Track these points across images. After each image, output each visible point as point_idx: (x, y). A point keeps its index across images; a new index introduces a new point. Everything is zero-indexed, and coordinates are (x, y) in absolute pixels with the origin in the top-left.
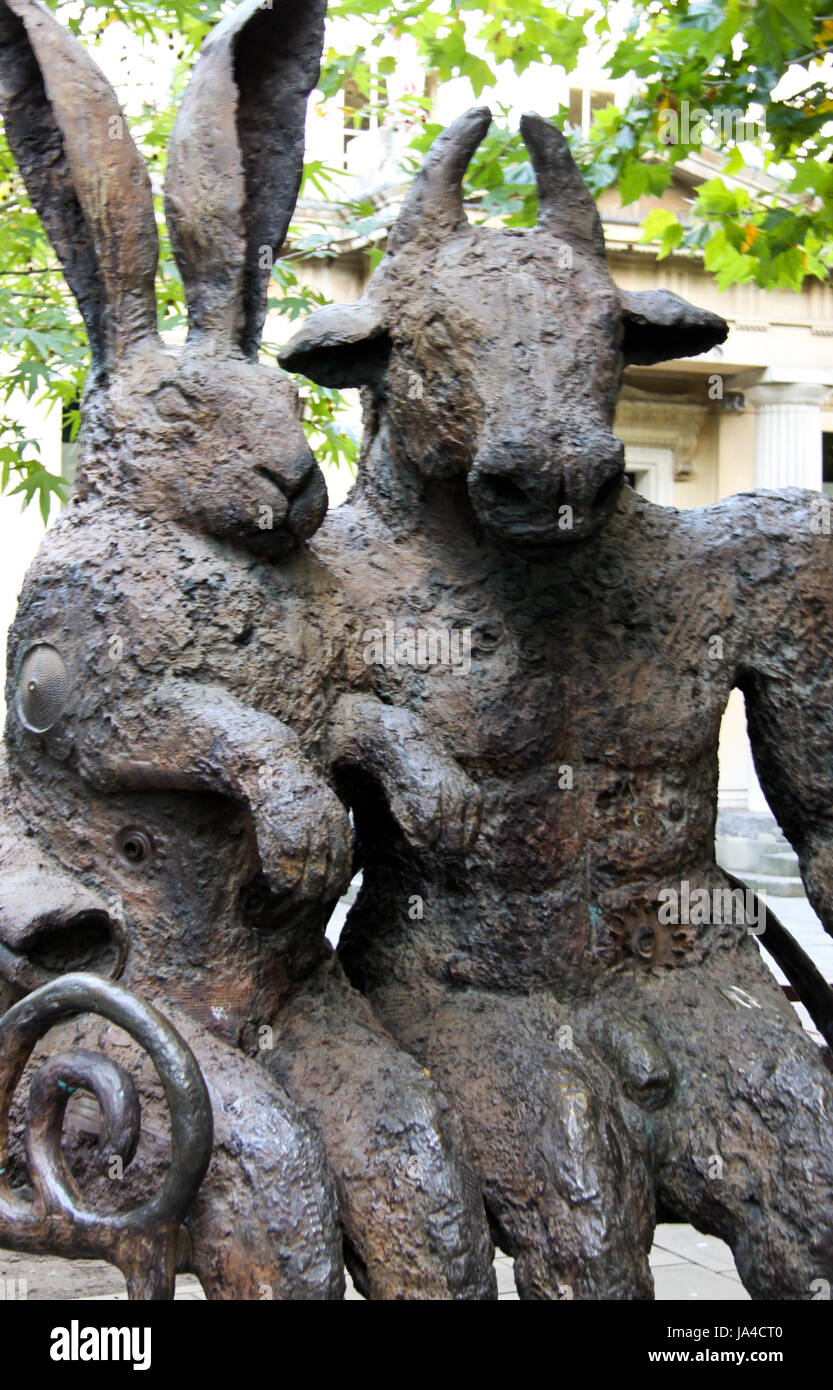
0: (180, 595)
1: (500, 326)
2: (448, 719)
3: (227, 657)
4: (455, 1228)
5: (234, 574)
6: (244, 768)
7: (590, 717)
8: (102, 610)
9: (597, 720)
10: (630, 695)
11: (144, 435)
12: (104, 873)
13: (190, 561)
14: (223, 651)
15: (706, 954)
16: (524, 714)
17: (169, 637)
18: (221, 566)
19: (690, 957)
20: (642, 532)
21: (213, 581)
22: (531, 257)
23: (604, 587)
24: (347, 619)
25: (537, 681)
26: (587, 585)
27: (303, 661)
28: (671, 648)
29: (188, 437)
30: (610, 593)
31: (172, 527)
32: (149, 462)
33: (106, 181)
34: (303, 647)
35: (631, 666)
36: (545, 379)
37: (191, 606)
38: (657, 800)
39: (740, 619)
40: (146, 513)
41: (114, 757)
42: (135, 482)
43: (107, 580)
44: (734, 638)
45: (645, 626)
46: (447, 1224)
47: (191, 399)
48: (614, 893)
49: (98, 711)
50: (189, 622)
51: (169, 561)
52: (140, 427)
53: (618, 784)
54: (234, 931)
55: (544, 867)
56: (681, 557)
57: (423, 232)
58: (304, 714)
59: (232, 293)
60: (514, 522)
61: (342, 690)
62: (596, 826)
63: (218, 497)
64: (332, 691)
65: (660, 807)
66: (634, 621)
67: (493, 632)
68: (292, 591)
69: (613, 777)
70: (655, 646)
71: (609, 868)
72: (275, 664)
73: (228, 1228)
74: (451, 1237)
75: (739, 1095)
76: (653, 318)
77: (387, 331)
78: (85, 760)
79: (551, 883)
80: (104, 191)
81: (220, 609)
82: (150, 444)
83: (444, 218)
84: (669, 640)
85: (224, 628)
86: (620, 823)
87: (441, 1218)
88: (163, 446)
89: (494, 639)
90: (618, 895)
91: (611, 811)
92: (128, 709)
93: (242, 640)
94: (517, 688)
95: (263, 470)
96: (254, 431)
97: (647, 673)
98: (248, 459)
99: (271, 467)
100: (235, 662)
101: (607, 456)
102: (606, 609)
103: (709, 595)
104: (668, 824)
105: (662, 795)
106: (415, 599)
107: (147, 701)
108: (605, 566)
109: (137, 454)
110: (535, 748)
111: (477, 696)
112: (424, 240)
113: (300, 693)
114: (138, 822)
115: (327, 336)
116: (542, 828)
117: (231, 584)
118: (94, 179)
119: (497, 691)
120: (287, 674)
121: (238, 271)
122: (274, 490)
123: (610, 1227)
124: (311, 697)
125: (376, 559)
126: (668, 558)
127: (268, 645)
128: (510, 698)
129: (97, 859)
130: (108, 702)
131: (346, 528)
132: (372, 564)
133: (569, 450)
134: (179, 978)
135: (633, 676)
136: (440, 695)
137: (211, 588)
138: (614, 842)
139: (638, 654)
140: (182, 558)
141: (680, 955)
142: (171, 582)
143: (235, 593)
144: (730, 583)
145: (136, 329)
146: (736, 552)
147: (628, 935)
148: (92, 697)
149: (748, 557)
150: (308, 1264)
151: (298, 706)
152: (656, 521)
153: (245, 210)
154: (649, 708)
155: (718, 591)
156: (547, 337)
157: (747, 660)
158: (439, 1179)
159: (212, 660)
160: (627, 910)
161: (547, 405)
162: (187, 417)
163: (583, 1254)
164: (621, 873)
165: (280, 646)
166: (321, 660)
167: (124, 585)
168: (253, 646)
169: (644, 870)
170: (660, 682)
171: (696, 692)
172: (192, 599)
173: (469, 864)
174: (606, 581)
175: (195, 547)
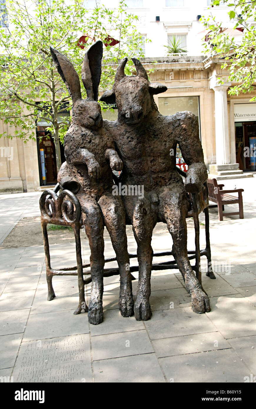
0: (81, 136)
1: (124, 92)
2: (126, 151)
3: (87, 145)
4: (116, 222)
5: (88, 132)
6: (86, 160)
7: (148, 150)
8: (71, 139)
9: (149, 150)
10: (154, 146)
12: (76, 176)
13: (83, 131)
14: (87, 144)
15: (169, 184)
16: (137, 150)
17: (79, 143)
18: (87, 132)
19: (167, 184)
20: (159, 120)
21: (85, 134)
22: (132, 80)
23: (151, 130)
24: (108, 138)
25: (139, 145)
26: (148, 129)
27: (99, 145)
28: (161, 138)
29: (82, 113)
30: (152, 130)
31: (81, 127)
34: (99, 142)
35: (154, 141)
36: (130, 99)
37: (82, 138)
38: (160, 161)
39: (173, 133)
40: (78, 125)
41: (74, 160)
42: (76, 120)
43: (72, 135)
44: (173, 136)
45: (157, 135)
46: (115, 222)
47: (82, 108)
48: (154, 175)
49: (72, 154)
50: (82, 140)
51: (80, 131)
52: (76, 112)
53: (153, 159)
54: (94, 183)
55: (142, 172)
56: (165, 124)
57: (118, 78)
58: (99, 152)
59: (91, 91)
60: (127, 122)
61: (107, 148)
62: (150, 166)
63: (85, 122)
64: (105, 148)
65: (160, 162)
66: (155, 134)
67: (133, 138)
68: (98, 134)
69: (152, 158)
70: (159, 138)
71: (153, 172)
72: (94, 145)
74: (115, 223)
75: (166, 203)
76: (154, 87)
77: (114, 94)
78: (71, 160)
79: (144, 174)
80: (69, 78)
81: (86, 138)
82: (77, 115)
83: (121, 76)
84: (161, 137)
85: (87, 141)
86: (154, 165)
87: (114, 221)
88: (79, 115)
89: (133, 139)
90: (154, 176)
91: (152, 163)
92: (75, 153)
93: (90, 142)
94: (136, 146)
95: (90, 117)
96: (89, 112)
97: (157, 142)
98: (89, 116)
99: (92, 117)
100: (88, 145)
101: (138, 110)
102: (151, 133)
103: (168, 129)
104: (162, 165)
105: (161, 160)
106: (123, 134)
107: (77, 152)
108: (152, 126)
109: (76, 116)
110: (139, 155)
111: (130, 148)
112: (118, 79)
113: (99, 149)
114: (79, 169)
115: (105, 96)
116: (141, 166)
117: (88, 134)
118: (67, 77)
119: (133, 147)
120: (96, 147)
121: (92, 87)
122: (92, 120)
124: (101, 149)
125: (118, 128)
126: (162, 124)
127: (94, 143)
128: (135, 148)
129: (76, 174)
130: (73, 152)
131: (114, 124)
132: (117, 129)
133: (132, 110)
134: (87, 190)
135: (154, 143)
136: (125, 148)
137: (85, 135)
138: (153, 168)
139: (155, 140)
140: (82, 131)
141: (166, 184)
142: (80, 135)
143: (89, 135)
144: (172, 127)
145: (77, 98)
146: (173, 122)
147: (157, 181)
148: (71, 152)
149: (175, 123)
150: (94, 227)
151: (98, 151)
152: (162, 118)
153: (92, 78)
154: (157, 147)
155: (170, 129)
156: (131, 93)
157: (175, 139)
158: (114, 216)
159: (85, 145)
160: (156, 178)
161: (130, 103)
164: (155, 172)
165: (96, 143)
166: (102, 144)
167: (74, 136)
168: (91, 143)
169: (158, 172)
170: (159, 143)
171: (165, 145)
172: (83, 137)
173: (132, 172)
174: (151, 129)
175: (83, 129)
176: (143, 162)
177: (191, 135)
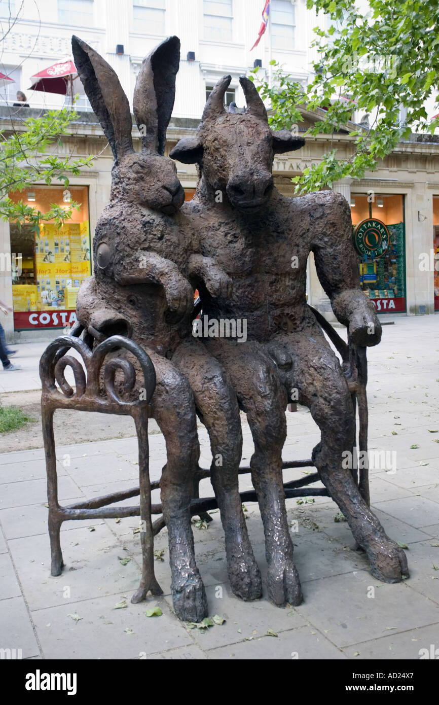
0: (141, 226)
1: (235, 141)
2: (224, 261)
3: (156, 244)
4: (227, 403)
5: (156, 218)
6: (161, 275)
7: (267, 260)
8: (119, 231)
9: (268, 261)
10: (278, 253)
11: (129, 179)
12: (124, 309)
13: (144, 216)
14: (155, 242)
15: (303, 328)
16: (247, 259)
17: (139, 238)
18: (153, 217)
19: (298, 329)
20: (281, 205)
21: (151, 221)
22: (244, 120)
23: (270, 221)
24: (192, 232)
25: (250, 250)
26: (265, 221)
27: (179, 244)
28: (290, 239)
29: (142, 179)
30: (272, 223)
31: (139, 206)
32: (131, 187)
33: (114, 102)
34: (179, 240)
35: (279, 244)
36: (248, 156)
37: (145, 229)
38: (287, 284)
39: (311, 230)
40: (131, 202)
41: (124, 274)
42: (127, 193)
43: (120, 223)
44: (309, 235)
45: (283, 233)
46: (225, 403)
47: (142, 167)
48: (275, 311)
49: (119, 261)
50: (144, 234)
51: (137, 216)
52: (128, 176)
53: (276, 279)
54: (163, 325)
55: (254, 304)
56: (293, 212)
57: (211, 114)
58: (180, 260)
59: (155, 136)
60: (240, 200)
61: (191, 253)
62: (269, 291)
63: (151, 195)
64: (188, 253)
65: (288, 286)
66: (279, 231)
67: (237, 235)
68: (175, 224)
69: (274, 277)
70: (285, 238)
71: (274, 304)
72: (171, 245)
73: (161, 405)
74: (226, 406)
75: (311, 366)
77: (202, 145)
78: (116, 276)
79: (256, 309)
80: (114, 105)
81: (153, 229)
82: (131, 181)
83: (217, 110)
84: (290, 236)
85: (155, 235)
86: (276, 291)
87: (223, 401)
88: (135, 182)
89: (237, 237)
90: (277, 312)
91: (273, 287)
92: (128, 260)
93: (161, 238)
94: (245, 252)
95: (164, 187)
96: (161, 176)
97: (284, 246)
98: (160, 184)
99: (167, 186)
100: (159, 245)
102: (271, 228)
103: (301, 223)
104: (291, 291)
105: (289, 282)
106: (214, 227)
107: (133, 257)
108: (270, 215)
109: (127, 185)
110: (250, 269)
111: (232, 255)
112: (212, 117)
113: (178, 254)
114: (133, 294)
115: (183, 148)
116: (253, 293)
117: (157, 222)
118: (111, 102)
119: (238, 253)
120: (174, 248)
121: (156, 129)
122: (168, 193)
123: (272, 402)
124: (182, 255)
125: (202, 215)
126: (289, 212)
127: (168, 240)
128: (243, 255)
129: (122, 305)
130: (122, 258)
131: (192, 207)
132: (200, 217)
133: (255, 177)
134: (147, 338)
135: (279, 247)
136: (222, 255)
137: (150, 223)
138: (275, 296)
139: (280, 241)
140: (142, 215)
141: (295, 329)
142: (139, 222)
143: (158, 225)
144: (308, 219)
145: (126, 147)
146: (310, 210)
147: (280, 324)
148: (117, 257)
149: (313, 211)
150: (185, 414)
151: (178, 258)
152: (286, 202)
153: (158, 110)
154: (284, 256)
155: (304, 221)
156: (248, 144)
157: (313, 242)
158: (222, 390)
159: (152, 245)
160: (279, 316)
161: (249, 164)
162: (142, 173)
163: (265, 410)
164: (277, 305)
165: (172, 240)
166: (184, 244)
167: (125, 224)
168: (164, 240)
169: (284, 305)
170: (287, 249)
172: (145, 227)
173: (232, 304)
174: (270, 219)
175: (145, 212)
176: (256, 284)
177: (343, 235)
